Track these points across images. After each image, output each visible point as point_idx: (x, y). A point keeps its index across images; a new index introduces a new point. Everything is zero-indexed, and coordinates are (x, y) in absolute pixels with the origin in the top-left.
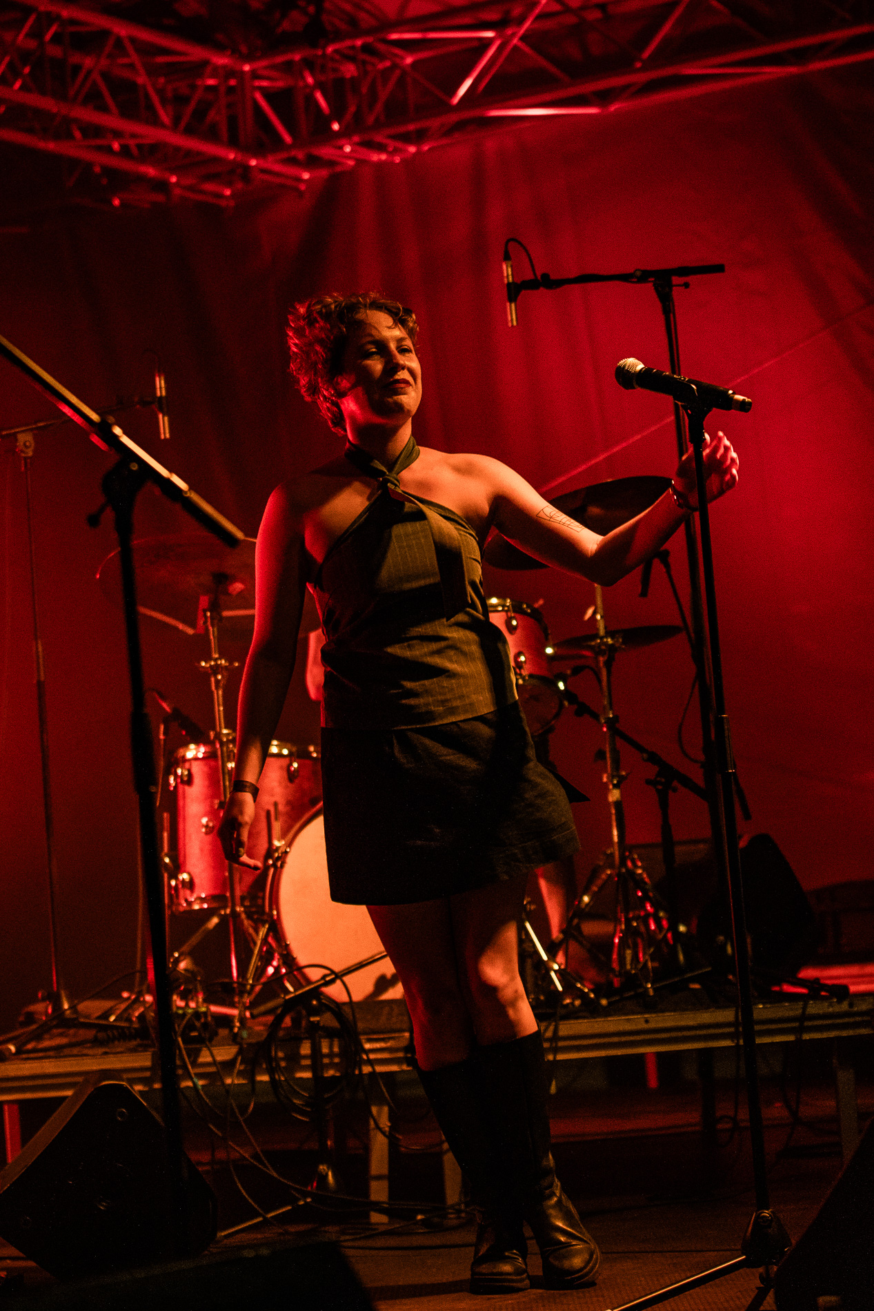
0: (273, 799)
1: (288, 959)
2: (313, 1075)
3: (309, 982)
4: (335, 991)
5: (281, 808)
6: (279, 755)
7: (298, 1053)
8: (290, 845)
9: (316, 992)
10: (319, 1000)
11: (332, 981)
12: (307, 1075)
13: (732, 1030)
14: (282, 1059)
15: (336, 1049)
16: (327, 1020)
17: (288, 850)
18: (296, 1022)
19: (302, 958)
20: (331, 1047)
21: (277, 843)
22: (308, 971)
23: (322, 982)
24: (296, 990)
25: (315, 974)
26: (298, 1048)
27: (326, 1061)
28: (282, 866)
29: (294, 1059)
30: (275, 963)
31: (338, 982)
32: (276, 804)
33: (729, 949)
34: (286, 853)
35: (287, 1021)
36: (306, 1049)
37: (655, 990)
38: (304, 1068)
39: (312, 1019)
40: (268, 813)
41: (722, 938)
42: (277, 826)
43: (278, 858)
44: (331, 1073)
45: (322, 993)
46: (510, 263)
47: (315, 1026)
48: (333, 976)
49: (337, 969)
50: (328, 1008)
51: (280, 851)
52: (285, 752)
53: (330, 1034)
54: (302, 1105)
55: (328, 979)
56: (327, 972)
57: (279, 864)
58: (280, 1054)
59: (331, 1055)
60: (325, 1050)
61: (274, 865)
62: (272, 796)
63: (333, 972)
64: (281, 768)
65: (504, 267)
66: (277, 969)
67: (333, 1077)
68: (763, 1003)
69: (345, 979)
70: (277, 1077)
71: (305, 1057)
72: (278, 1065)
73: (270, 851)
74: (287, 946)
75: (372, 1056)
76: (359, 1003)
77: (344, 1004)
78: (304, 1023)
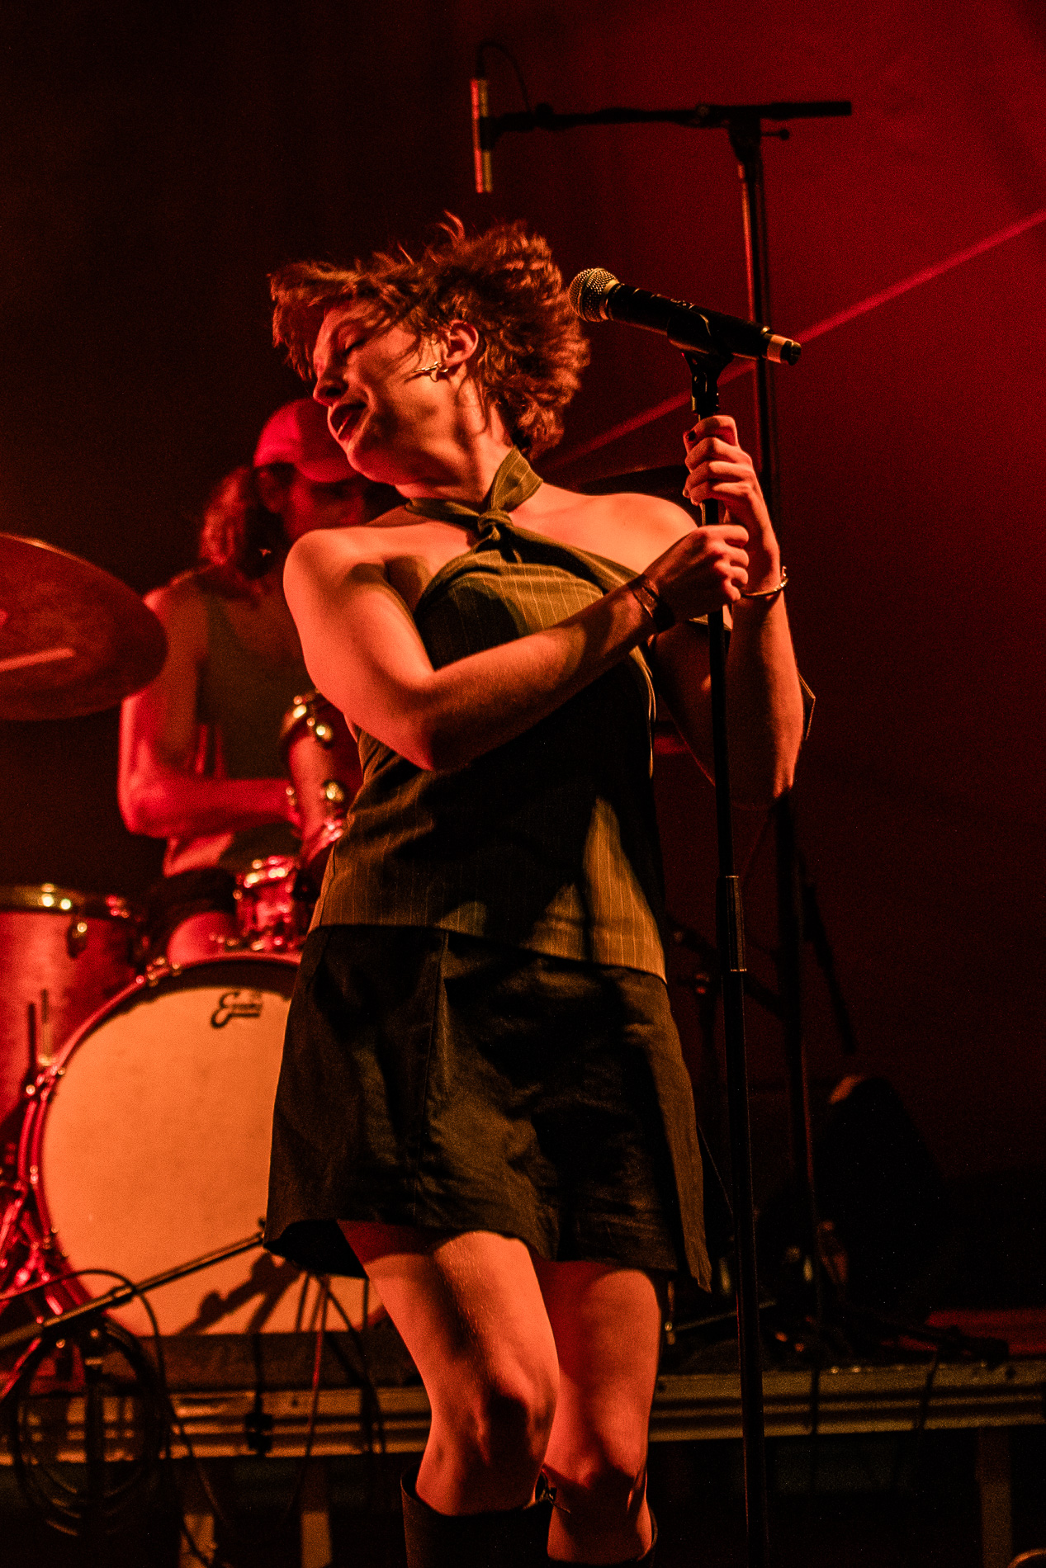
0: (39, 986)
1: (54, 1258)
2: (88, 1458)
3: (86, 1296)
4: (131, 1315)
5: (55, 1000)
6: (55, 911)
7: (64, 1420)
8: (65, 1065)
9: (98, 1316)
10: (102, 1330)
11: (126, 1299)
12: (77, 1457)
13: (805, 1408)
14: (36, 1429)
15: (129, 1416)
16: (115, 1363)
17: (61, 1073)
18: (65, 1365)
19: (78, 1257)
20: (121, 1411)
21: (43, 1061)
22: (86, 1280)
23: (109, 1299)
24: (65, 1311)
25: (98, 1286)
26: (64, 1411)
27: (111, 1434)
28: (50, 1099)
29: (56, 1429)
30: (31, 1264)
31: (137, 1300)
32: (44, 994)
33: (808, 1272)
34: (58, 1077)
35: (48, 1368)
36: (76, 1413)
37: (678, 1335)
38: (74, 1446)
39: (89, 1362)
40: (31, 1008)
41: (795, 1251)
42: (47, 1031)
43: (44, 1085)
44: (119, 1455)
45: (108, 1319)
46: (484, 83)
47: (93, 1374)
48: (128, 1291)
49: (136, 1278)
50: (118, 1345)
51: (47, 1074)
52: (66, 905)
53: (121, 1389)
54: (66, 1508)
55: (119, 1294)
56: (119, 1283)
57: (44, 1095)
58: (34, 1420)
59: (120, 1425)
60: (110, 1416)
61: (37, 1097)
62: (39, 978)
63: (128, 1283)
64: (57, 932)
65: (475, 90)
66: (34, 1276)
67: (122, 1462)
68: (863, 1366)
69: (151, 1295)
70: (25, 1459)
71: (76, 1427)
72: (29, 1441)
73: (33, 1071)
74: (53, 1236)
75: (189, 1429)
76: (171, 1339)
77: (146, 1338)
78: (78, 1370)
